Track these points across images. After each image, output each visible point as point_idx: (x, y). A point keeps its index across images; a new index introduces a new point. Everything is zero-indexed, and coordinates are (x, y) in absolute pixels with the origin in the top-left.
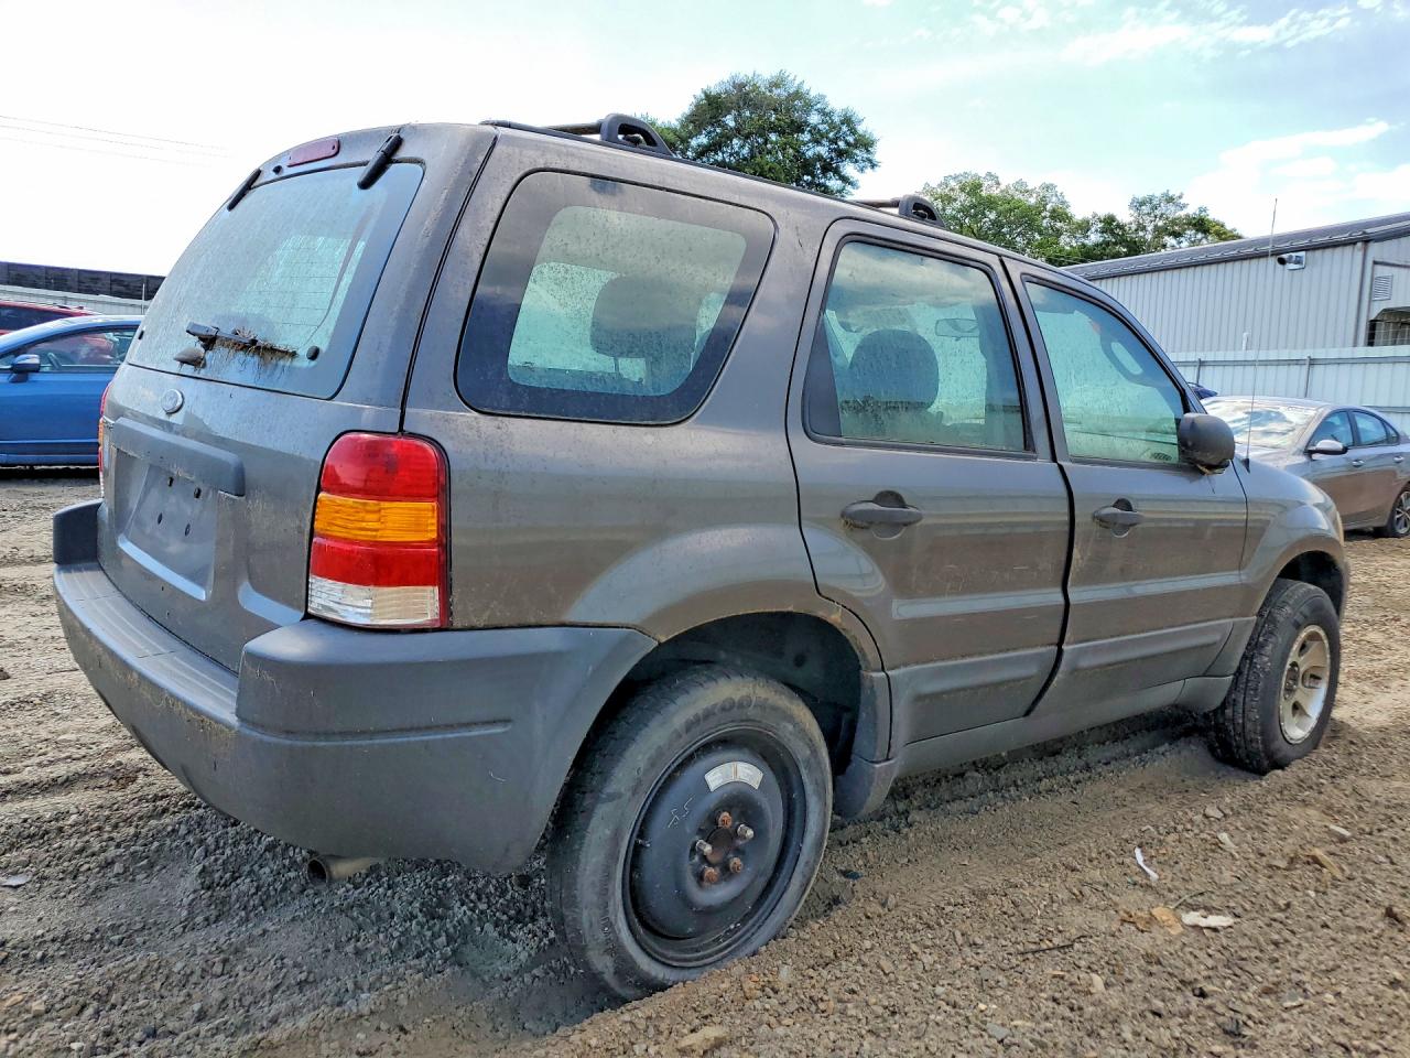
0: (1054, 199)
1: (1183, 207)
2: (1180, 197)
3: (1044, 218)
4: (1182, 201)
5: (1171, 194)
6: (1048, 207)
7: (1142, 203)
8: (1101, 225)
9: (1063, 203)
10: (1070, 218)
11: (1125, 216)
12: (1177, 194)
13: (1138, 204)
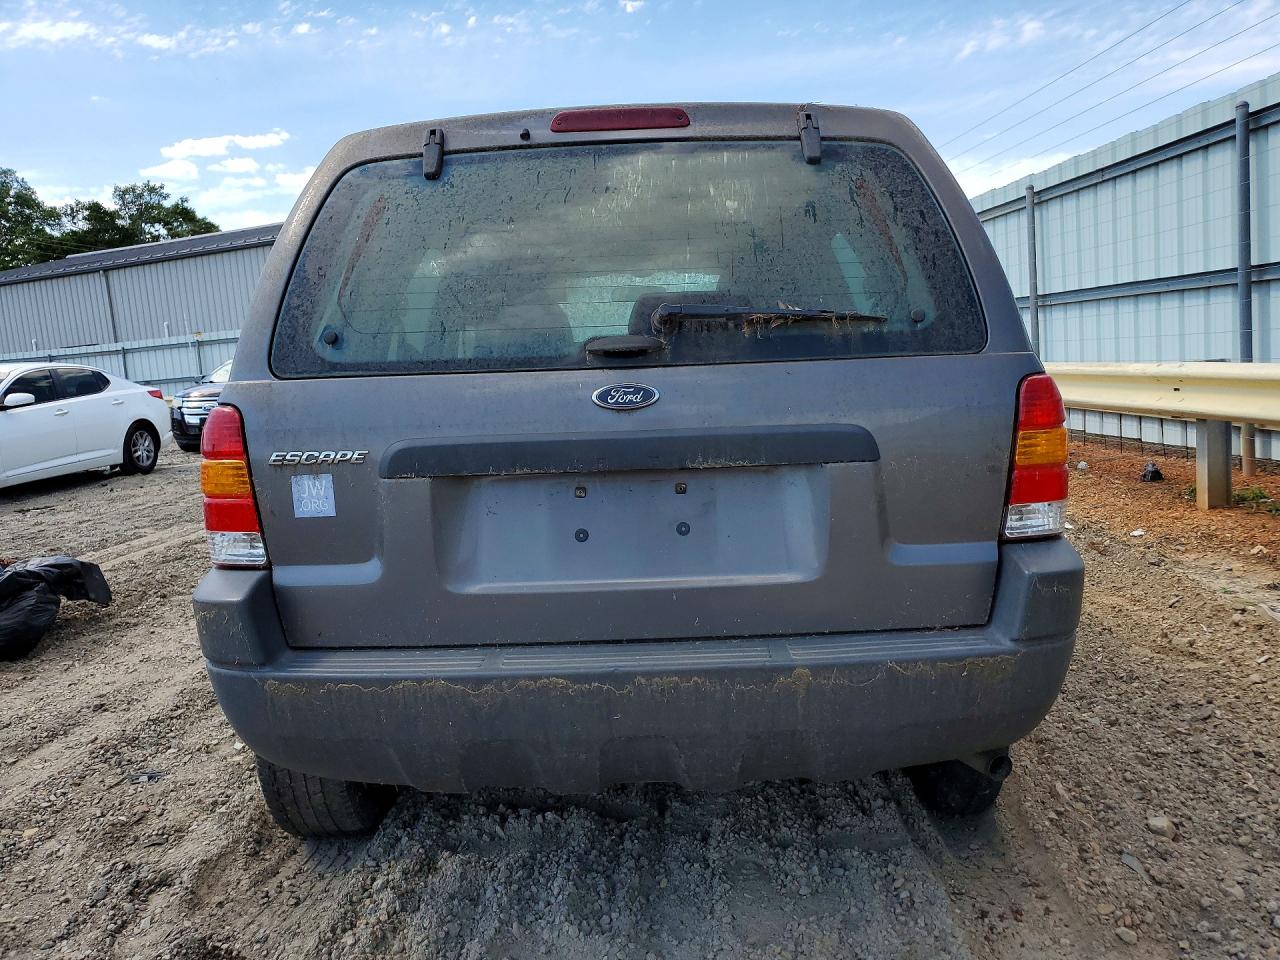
0: (16, 185)
1: (166, 197)
2: (162, 187)
3: (10, 204)
4: (165, 191)
5: (152, 184)
6: (12, 193)
7: (125, 192)
8: (87, 213)
9: (26, 189)
10: (38, 205)
11: (110, 204)
12: (158, 185)
13: (122, 194)
